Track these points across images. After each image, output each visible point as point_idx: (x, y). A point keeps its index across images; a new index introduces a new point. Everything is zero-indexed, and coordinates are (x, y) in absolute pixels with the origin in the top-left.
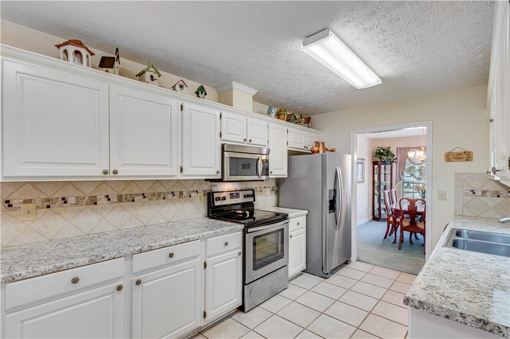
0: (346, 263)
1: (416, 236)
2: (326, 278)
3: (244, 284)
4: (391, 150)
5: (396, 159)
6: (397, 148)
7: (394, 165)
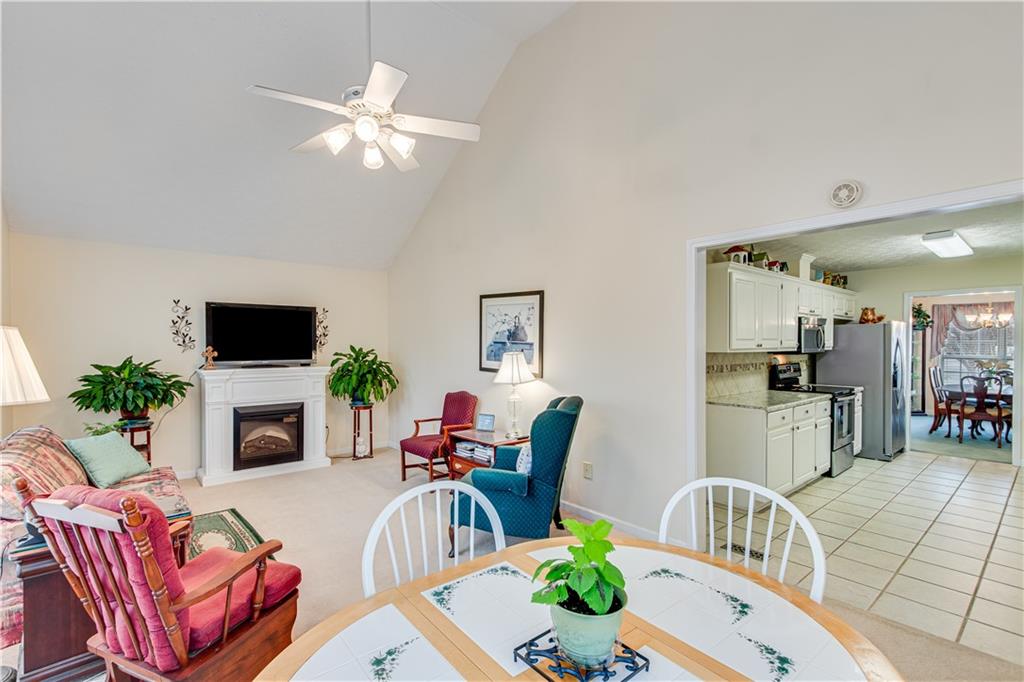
0: (902, 451)
1: (977, 431)
2: (888, 461)
3: (832, 450)
4: (923, 309)
5: (932, 322)
6: (933, 306)
7: (928, 330)
